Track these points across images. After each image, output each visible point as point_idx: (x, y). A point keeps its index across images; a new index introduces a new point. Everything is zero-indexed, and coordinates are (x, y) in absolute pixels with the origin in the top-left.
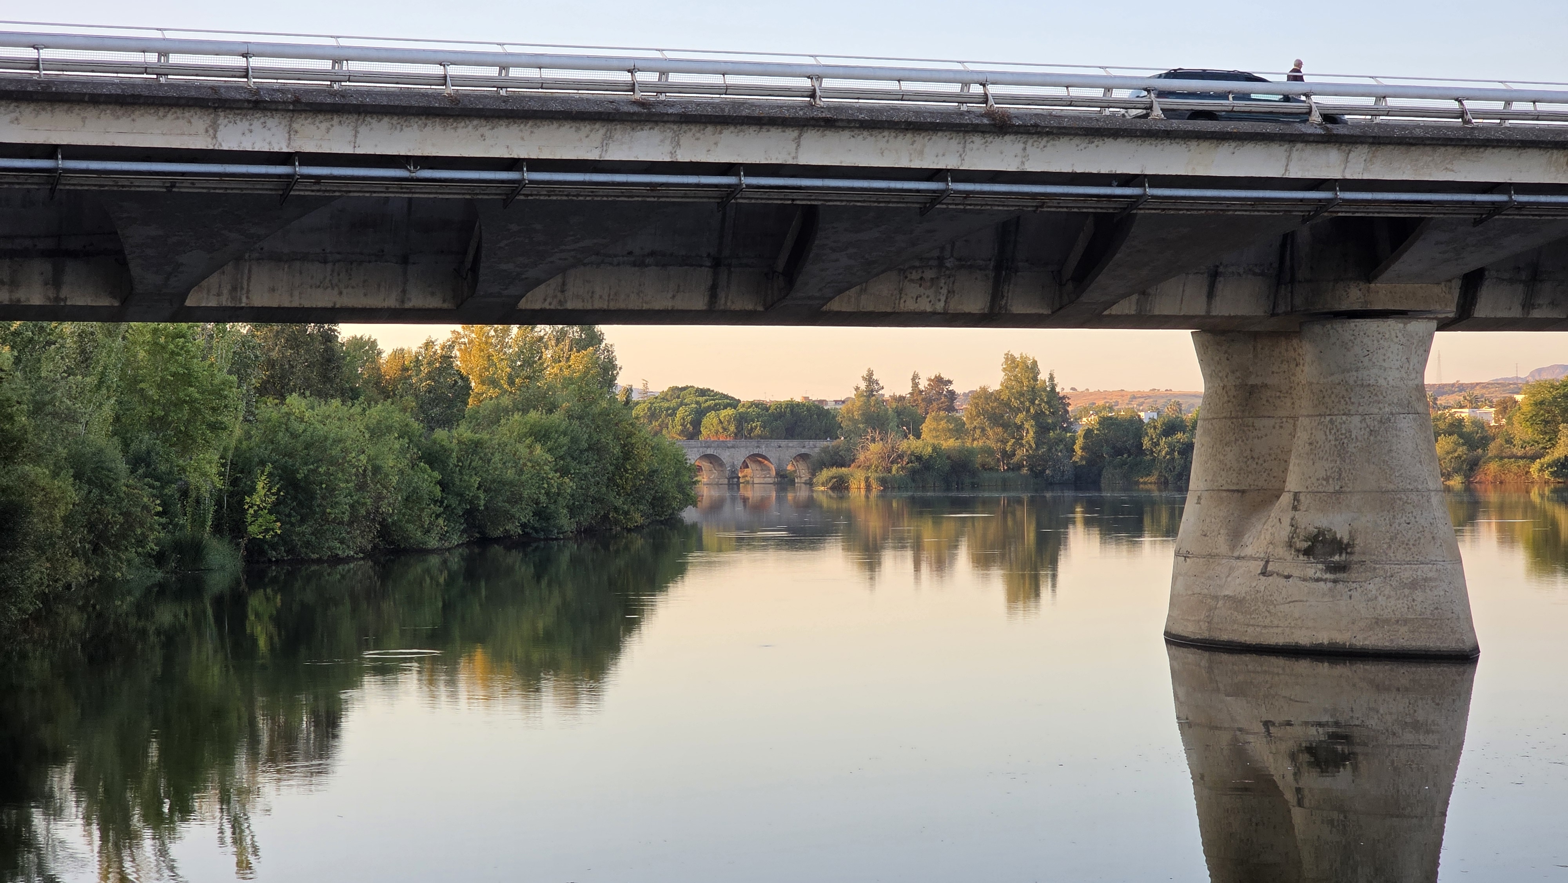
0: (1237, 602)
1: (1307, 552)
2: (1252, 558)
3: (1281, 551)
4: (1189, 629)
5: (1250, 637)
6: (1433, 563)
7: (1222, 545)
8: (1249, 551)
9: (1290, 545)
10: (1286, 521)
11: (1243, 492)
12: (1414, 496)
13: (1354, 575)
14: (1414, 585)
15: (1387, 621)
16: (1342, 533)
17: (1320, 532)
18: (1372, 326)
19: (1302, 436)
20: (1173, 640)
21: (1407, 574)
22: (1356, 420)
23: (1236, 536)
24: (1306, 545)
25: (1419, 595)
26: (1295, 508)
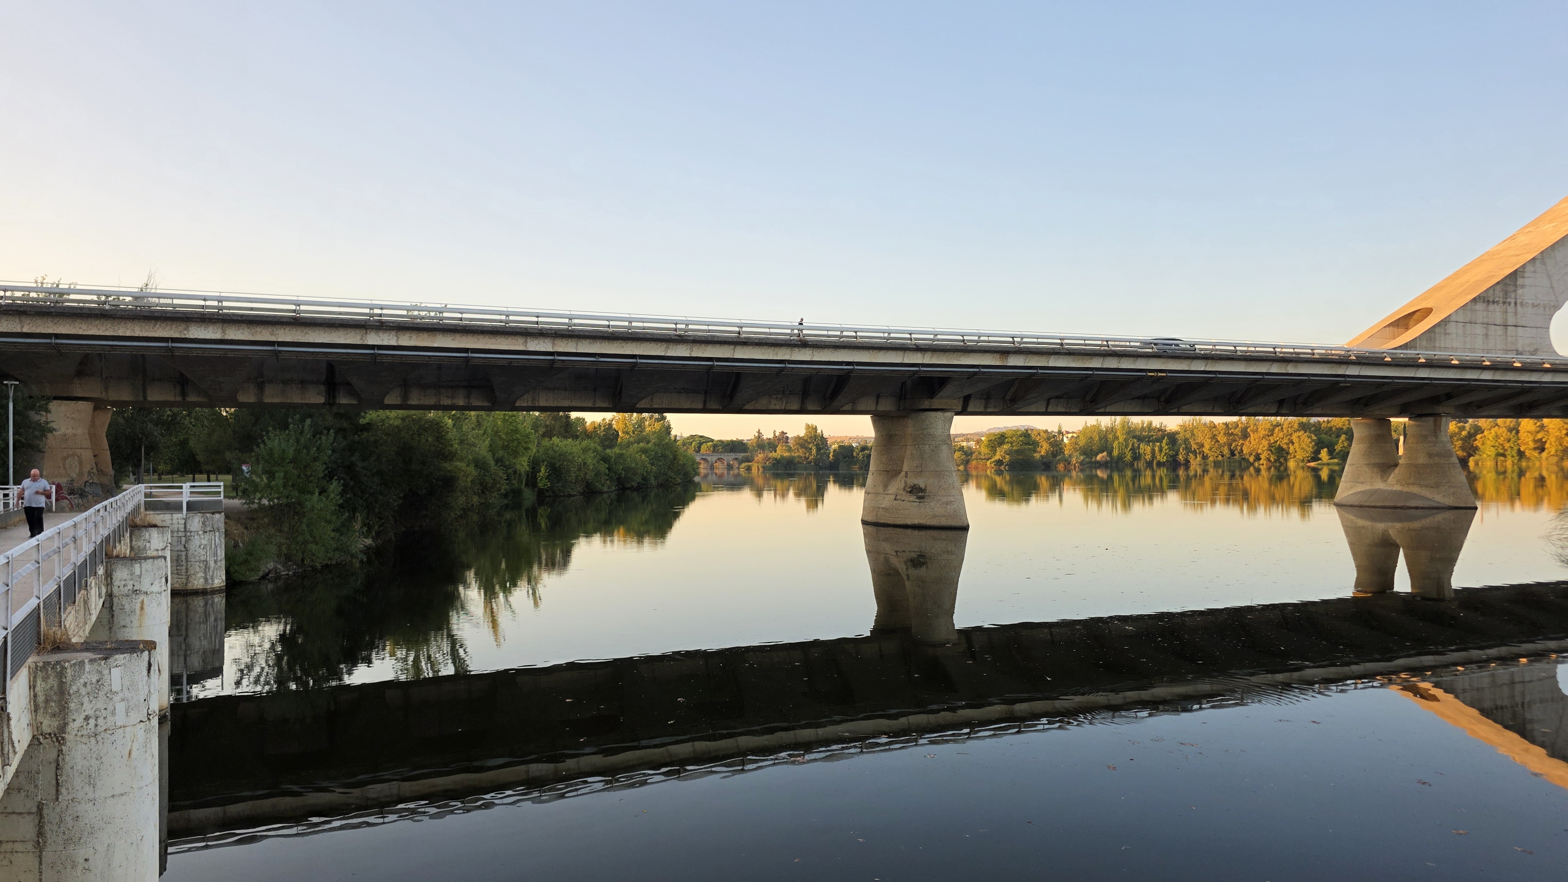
0: (886, 509)
1: (910, 492)
2: (891, 494)
3: (901, 492)
4: (869, 519)
5: (890, 521)
6: (954, 496)
7: (881, 490)
8: (890, 492)
9: (904, 490)
10: (903, 481)
11: (888, 471)
12: (947, 473)
13: (926, 500)
14: (947, 503)
15: (938, 516)
16: (922, 486)
17: (915, 485)
18: (932, 414)
19: (908, 452)
20: (864, 522)
21: (944, 500)
22: (927, 446)
23: (886, 487)
24: (909, 490)
25: (949, 507)
26: (906, 477)
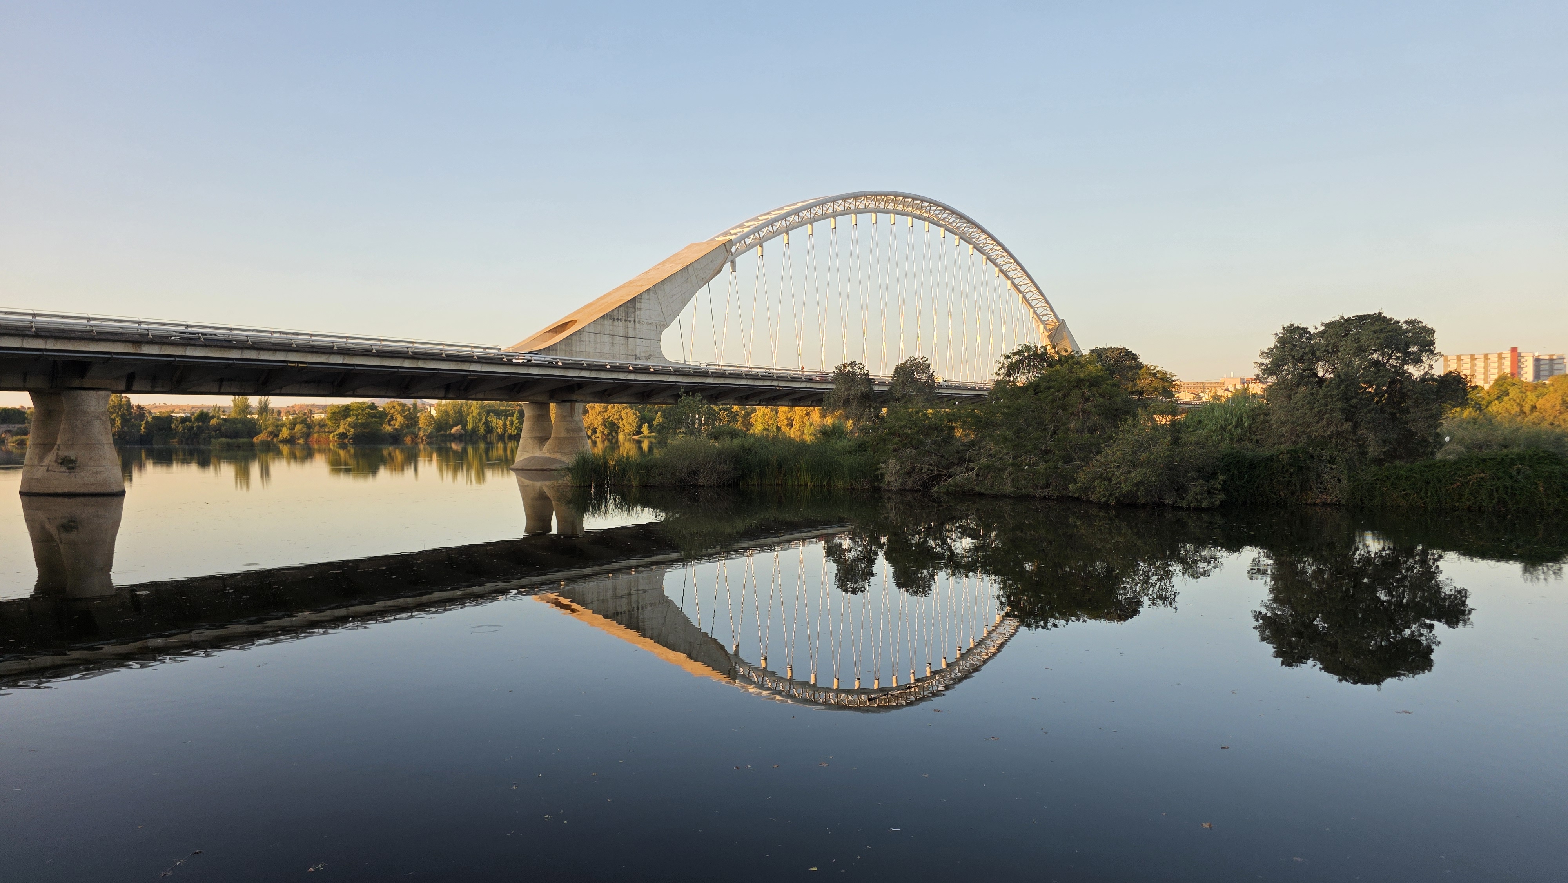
0: (38, 480)
1: (61, 464)
2: (45, 466)
3: (53, 464)
4: (24, 490)
5: (42, 491)
6: (104, 466)
7: (36, 462)
8: (44, 464)
9: (56, 461)
10: (55, 454)
11: (45, 445)
12: (97, 445)
13: (77, 470)
14: (97, 473)
15: (88, 484)
16: (73, 457)
17: (66, 457)
18: (84, 392)
19: (62, 426)
20: (21, 493)
21: (95, 470)
22: (79, 421)
23: (41, 459)
24: (60, 461)
25: (99, 476)
26: (58, 450)
